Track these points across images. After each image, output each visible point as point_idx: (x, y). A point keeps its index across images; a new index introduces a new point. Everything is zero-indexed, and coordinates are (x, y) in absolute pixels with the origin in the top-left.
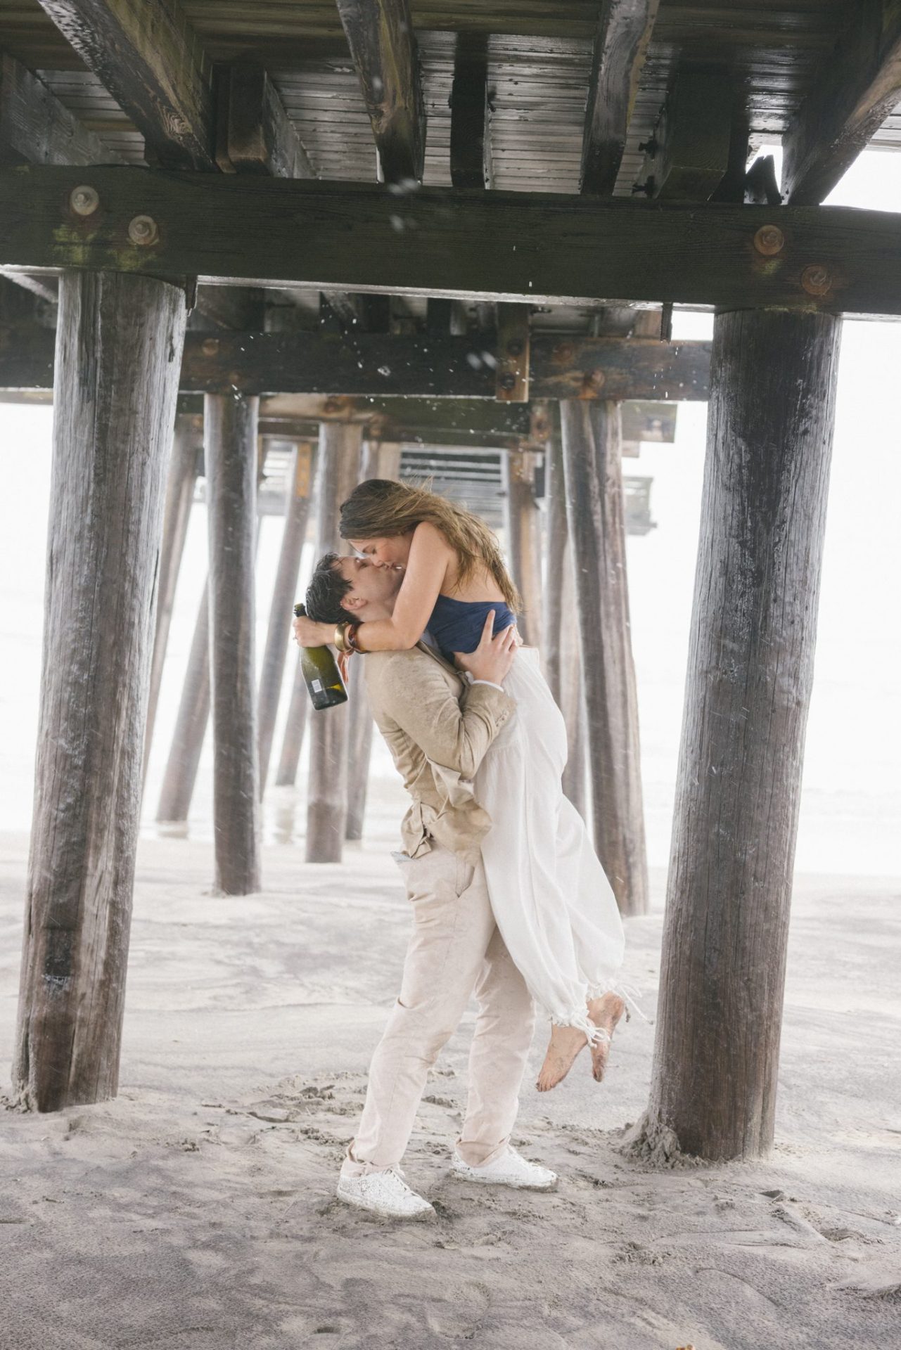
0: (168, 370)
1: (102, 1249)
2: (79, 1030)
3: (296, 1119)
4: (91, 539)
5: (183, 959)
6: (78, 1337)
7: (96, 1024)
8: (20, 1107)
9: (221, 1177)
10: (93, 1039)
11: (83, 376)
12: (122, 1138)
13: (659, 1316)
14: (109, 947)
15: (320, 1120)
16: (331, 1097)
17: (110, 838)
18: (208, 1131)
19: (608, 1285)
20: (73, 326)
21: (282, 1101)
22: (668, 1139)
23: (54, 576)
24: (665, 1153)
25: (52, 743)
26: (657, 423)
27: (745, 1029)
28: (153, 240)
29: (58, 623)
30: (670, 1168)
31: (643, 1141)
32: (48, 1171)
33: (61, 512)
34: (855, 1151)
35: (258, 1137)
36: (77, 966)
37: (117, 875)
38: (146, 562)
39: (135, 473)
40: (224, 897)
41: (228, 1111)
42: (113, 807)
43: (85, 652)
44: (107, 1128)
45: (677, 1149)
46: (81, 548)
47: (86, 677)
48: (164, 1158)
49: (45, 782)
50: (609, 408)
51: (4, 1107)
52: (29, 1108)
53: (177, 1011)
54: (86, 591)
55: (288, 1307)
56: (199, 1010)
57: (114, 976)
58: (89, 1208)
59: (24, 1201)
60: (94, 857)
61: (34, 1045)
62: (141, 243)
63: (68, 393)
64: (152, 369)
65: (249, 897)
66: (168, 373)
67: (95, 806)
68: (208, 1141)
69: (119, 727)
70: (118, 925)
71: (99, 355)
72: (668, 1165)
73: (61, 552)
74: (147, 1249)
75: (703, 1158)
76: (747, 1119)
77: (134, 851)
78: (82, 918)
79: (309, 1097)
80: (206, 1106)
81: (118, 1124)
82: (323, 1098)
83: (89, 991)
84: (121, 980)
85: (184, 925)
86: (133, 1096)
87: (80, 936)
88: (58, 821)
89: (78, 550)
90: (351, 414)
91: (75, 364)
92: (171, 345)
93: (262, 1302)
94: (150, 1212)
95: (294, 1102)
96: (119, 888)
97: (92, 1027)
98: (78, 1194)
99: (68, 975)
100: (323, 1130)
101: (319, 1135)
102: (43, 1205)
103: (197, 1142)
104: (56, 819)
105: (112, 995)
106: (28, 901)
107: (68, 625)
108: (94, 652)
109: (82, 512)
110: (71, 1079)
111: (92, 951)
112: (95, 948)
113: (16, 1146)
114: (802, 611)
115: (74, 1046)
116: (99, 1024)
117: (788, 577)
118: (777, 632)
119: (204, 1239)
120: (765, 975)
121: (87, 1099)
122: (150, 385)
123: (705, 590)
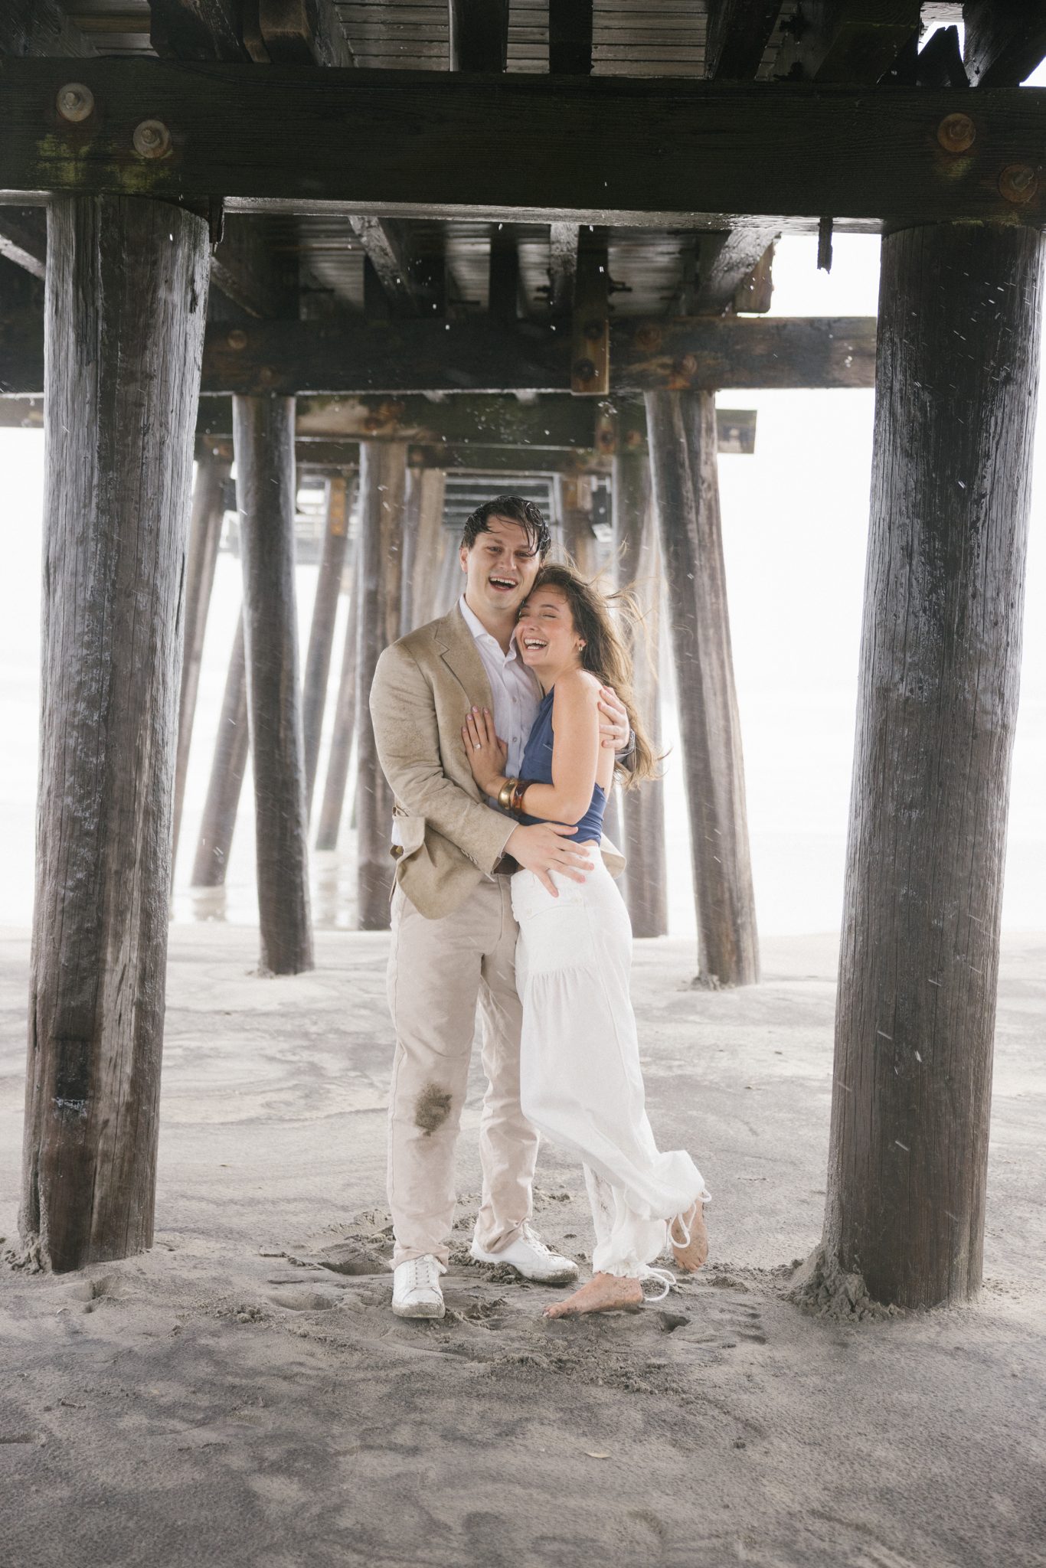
0: (189, 322)
1: (136, 1480)
2: (102, 1166)
4: (97, 541)
5: (228, 1056)
7: (123, 1159)
8: (29, 1266)
10: (120, 1177)
11: (80, 331)
12: (161, 1306)
13: (893, 1553)
14: (136, 1061)
17: (133, 922)
19: (816, 1506)
20: (66, 268)
21: (360, 1244)
22: (853, 1283)
23: (52, 588)
24: (851, 1303)
25: (55, 803)
26: (734, 432)
27: (947, 1141)
28: (165, 152)
29: (58, 648)
30: (857, 1319)
31: (819, 1284)
32: (65, 1359)
33: (58, 507)
36: (96, 1086)
37: (144, 969)
38: (168, 568)
39: (150, 454)
40: (271, 978)
41: (294, 1262)
42: (137, 882)
43: (94, 685)
44: (140, 1293)
45: (864, 1295)
46: (85, 552)
47: (96, 718)
48: (215, 1334)
49: (48, 854)
50: (703, 400)
51: (10, 1266)
52: (41, 1267)
53: (222, 1124)
54: (93, 607)
56: (251, 1121)
57: (144, 1097)
58: (118, 1415)
59: (34, 1407)
60: (114, 946)
61: (45, 1187)
62: (150, 156)
63: (63, 354)
64: (168, 320)
65: (300, 975)
66: (189, 328)
67: (113, 883)
69: (141, 780)
70: (147, 1031)
71: (100, 303)
72: (855, 1317)
73: (59, 559)
74: (197, 1476)
75: (899, 1306)
76: (953, 1254)
77: (165, 937)
78: (101, 1025)
80: (266, 1256)
81: (155, 1286)
83: (113, 1117)
84: (153, 1100)
85: (228, 1013)
86: (172, 1245)
87: (99, 1048)
88: (66, 903)
89: (81, 556)
90: (395, 430)
91: (70, 316)
92: (193, 291)
94: (200, 1417)
95: (375, 1245)
96: (148, 985)
97: (118, 1161)
98: (104, 1394)
99: (85, 1098)
102: (58, 1412)
103: (257, 1309)
104: (63, 900)
105: (142, 1120)
106: (31, 1005)
107: (71, 652)
108: (105, 686)
109: (85, 506)
110: (94, 1229)
111: (115, 1066)
112: (119, 1061)
113: (24, 1323)
114: (1006, 610)
115: (96, 1188)
116: (126, 1158)
117: (989, 565)
118: (977, 635)
119: (273, 1457)
120: (971, 1071)
121: (114, 1253)
122: (167, 341)
123: (880, 586)
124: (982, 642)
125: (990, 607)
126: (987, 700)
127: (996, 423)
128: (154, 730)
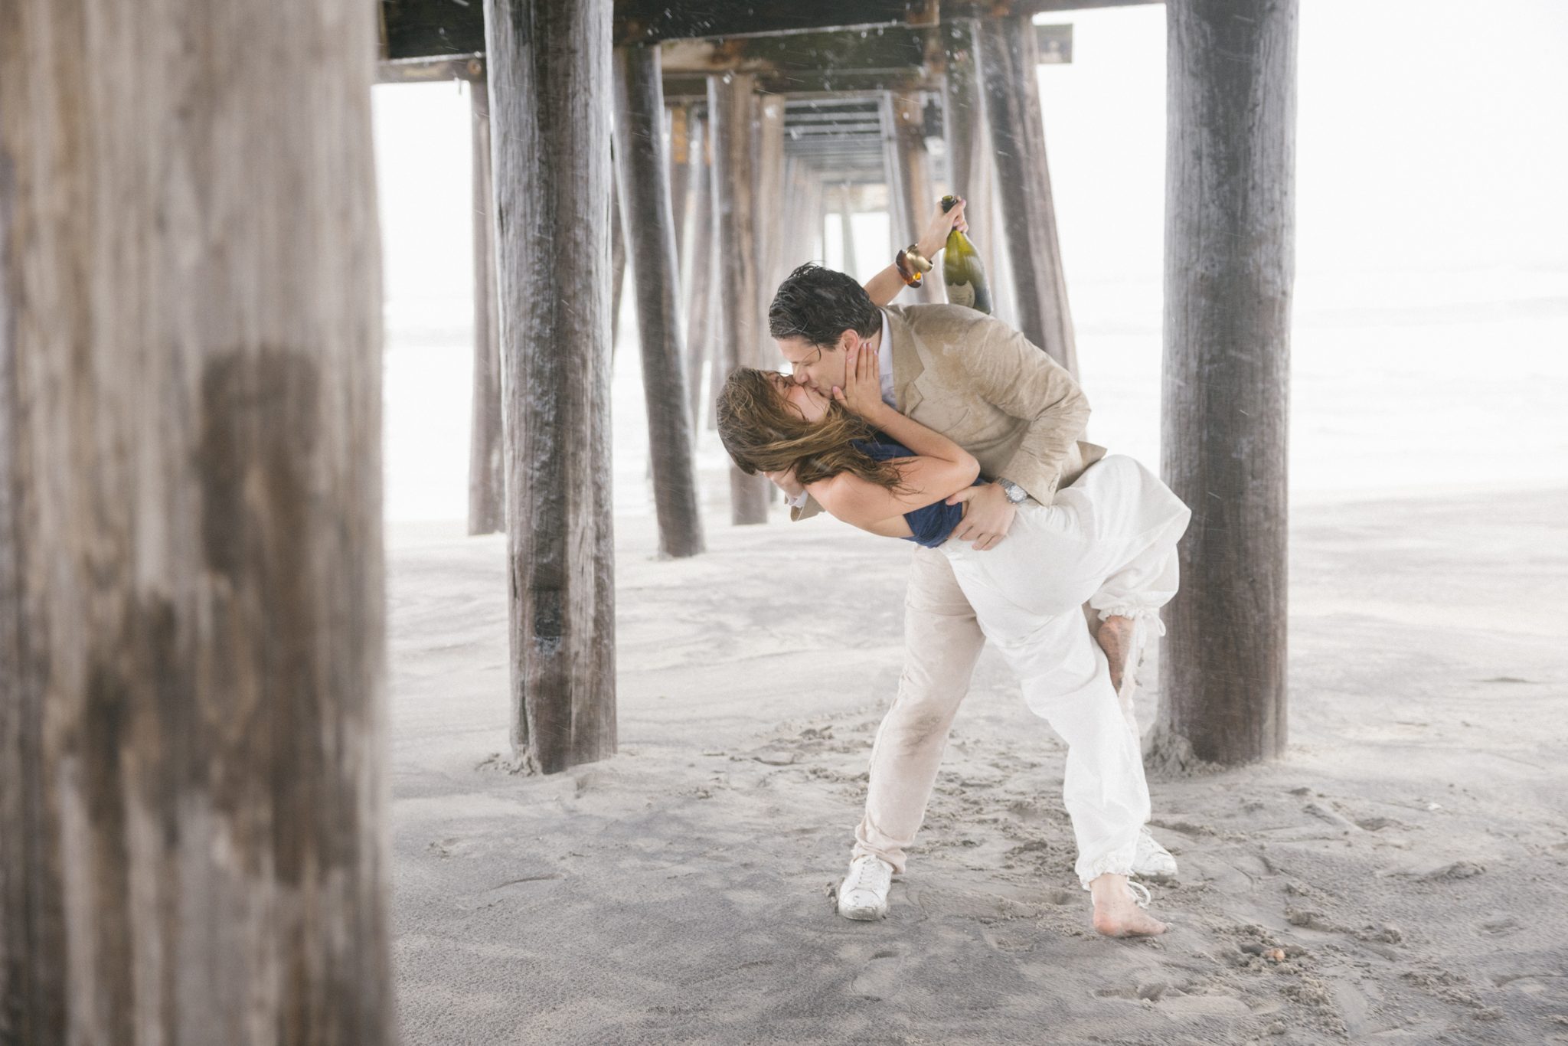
1: (641, 897)
2: (576, 688)
3: (801, 761)
4: (540, 189)
6: (640, 979)
7: (592, 682)
8: (523, 771)
9: (742, 820)
10: (591, 697)
11: (516, 18)
12: (633, 792)
14: (597, 604)
15: (827, 760)
16: (830, 737)
17: (587, 494)
18: (717, 779)
21: (782, 745)
22: (1183, 748)
23: (505, 229)
24: (1181, 763)
25: (520, 403)
26: (1054, 45)
27: (1252, 631)
29: (514, 277)
30: (1187, 776)
31: (1156, 752)
32: (568, 828)
33: (505, 164)
34: (1370, 745)
35: (768, 780)
36: (567, 625)
37: (598, 530)
38: (598, 206)
39: (578, 115)
40: (670, 560)
41: (732, 759)
42: (588, 461)
43: (546, 305)
44: (616, 784)
45: (1193, 757)
46: (531, 197)
47: (548, 331)
48: (680, 807)
49: (516, 441)
50: (1023, 22)
51: (508, 772)
52: (533, 771)
54: (540, 242)
55: (840, 936)
56: (675, 667)
57: (604, 633)
58: (618, 860)
59: (552, 857)
60: (574, 513)
61: (532, 709)
63: (503, 38)
65: (696, 557)
67: (570, 462)
68: (719, 787)
69: (586, 378)
70: (604, 580)
72: (1185, 774)
73: (510, 204)
74: (686, 893)
75: (1220, 764)
76: (1261, 722)
77: (611, 505)
78: (568, 576)
79: (810, 739)
80: (709, 755)
81: (626, 779)
82: (824, 738)
83: (582, 648)
84: (611, 637)
85: (640, 589)
86: (633, 752)
87: (568, 595)
88: (534, 480)
89: (528, 200)
90: (741, 63)
91: (507, 7)
93: (813, 933)
94: (679, 858)
95: (795, 745)
96: (601, 543)
97: (588, 685)
98: (603, 847)
99: (559, 635)
100: (831, 769)
101: (828, 773)
102: (572, 859)
103: (708, 789)
104: (531, 479)
105: (604, 651)
106: (510, 565)
107: (525, 278)
108: (554, 304)
109: (529, 160)
110: (573, 739)
111: (581, 609)
112: (584, 605)
113: (530, 807)
114: (1281, 197)
115: (573, 706)
116: (594, 682)
117: (1265, 162)
118: (1257, 220)
119: (740, 879)
120: (1270, 574)
121: (590, 757)
122: (586, 21)
123: (1177, 184)
124: (1261, 225)
125: (1267, 196)
126: (1269, 272)
127: (1265, 46)
128: (594, 337)
